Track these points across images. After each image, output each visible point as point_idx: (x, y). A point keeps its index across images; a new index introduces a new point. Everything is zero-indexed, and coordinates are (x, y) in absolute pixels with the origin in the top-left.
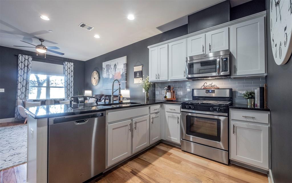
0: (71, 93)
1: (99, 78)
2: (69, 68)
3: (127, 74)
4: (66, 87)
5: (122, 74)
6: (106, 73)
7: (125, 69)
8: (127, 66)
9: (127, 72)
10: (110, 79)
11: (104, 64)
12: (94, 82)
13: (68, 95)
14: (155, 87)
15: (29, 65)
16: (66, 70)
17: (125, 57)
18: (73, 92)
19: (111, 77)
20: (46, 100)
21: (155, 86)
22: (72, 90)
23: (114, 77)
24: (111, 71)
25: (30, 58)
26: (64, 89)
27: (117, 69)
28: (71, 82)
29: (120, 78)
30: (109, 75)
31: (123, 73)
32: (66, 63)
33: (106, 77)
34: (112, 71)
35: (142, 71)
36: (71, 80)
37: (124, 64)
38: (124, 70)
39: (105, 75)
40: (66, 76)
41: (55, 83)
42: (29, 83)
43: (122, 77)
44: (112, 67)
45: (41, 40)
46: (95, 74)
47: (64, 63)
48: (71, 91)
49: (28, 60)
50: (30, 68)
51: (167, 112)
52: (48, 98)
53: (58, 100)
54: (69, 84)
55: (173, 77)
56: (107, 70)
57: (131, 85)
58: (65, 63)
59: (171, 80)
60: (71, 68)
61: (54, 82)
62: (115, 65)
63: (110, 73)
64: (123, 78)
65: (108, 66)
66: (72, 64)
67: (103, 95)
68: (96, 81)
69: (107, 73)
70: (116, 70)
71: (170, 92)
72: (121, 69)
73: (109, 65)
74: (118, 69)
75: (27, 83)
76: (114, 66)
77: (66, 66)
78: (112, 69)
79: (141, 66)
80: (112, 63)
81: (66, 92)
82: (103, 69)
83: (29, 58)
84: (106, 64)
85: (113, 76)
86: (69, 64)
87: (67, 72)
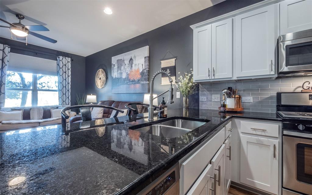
0: (67, 99)
1: (107, 78)
2: (65, 65)
3: (149, 72)
4: (61, 90)
5: (142, 72)
6: (116, 71)
7: (147, 64)
8: (150, 59)
9: (149, 68)
10: (124, 79)
11: (114, 60)
12: (99, 83)
13: (64, 101)
14: (198, 90)
15: (5, 58)
16: (61, 68)
17: (147, 48)
18: (70, 98)
19: (124, 76)
20: (31, 108)
21: (198, 88)
22: (69, 94)
23: (130, 77)
24: (124, 68)
25: (7, 48)
26: (58, 92)
27: (133, 65)
28: (67, 83)
29: (139, 77)
30: (121, 74)
31: (143, 70)
32: (61, 57)
33: (116, 77)
34: (126, 68)
35: (175, 67)
36: (67, 81)
37: (145, 58)
38: (145, 66)
39: (115, 74)
40: (61, 75)
41: (48, 86)
42: (5, 84)
43: (142, 76)
44: (127, 62)
45: (19, 16)
46: (100, 72)
47: (57, 58)
48: (67, 96)
49: (3, 51)
50: (6, 63)
51: (242, 133)
52: (35, 106)
53: (49, 108)
54: (64, 86)
55: (242, 72)
56: (118, 67)
57: (157, 87)
58: (59, 58)
59: (237, 77)
60: (67, 65)
61: (46, 85)
62: (131, 59)
63: (122, 71)
64: (144, 77)
65: (120, 62)
66: (69, 59)
67: (114, 101)
68: (102, 83)
69: (118, 71)
70: (132, 67)
71: (235, 98)
72: (141, 66)
73: (122, 59)
74: (136, 65)
75: (2, 84)
76: (129, 62)
77: (61, 62)
78: (126, 65)
79: (174, 59)
80: (125, 57)
81: (61, 98)
82: (113, 66)
83: (5, 48)
84: (117, 59)
85: (128, 75)
86: (64, 59)
87: (61, 70)
